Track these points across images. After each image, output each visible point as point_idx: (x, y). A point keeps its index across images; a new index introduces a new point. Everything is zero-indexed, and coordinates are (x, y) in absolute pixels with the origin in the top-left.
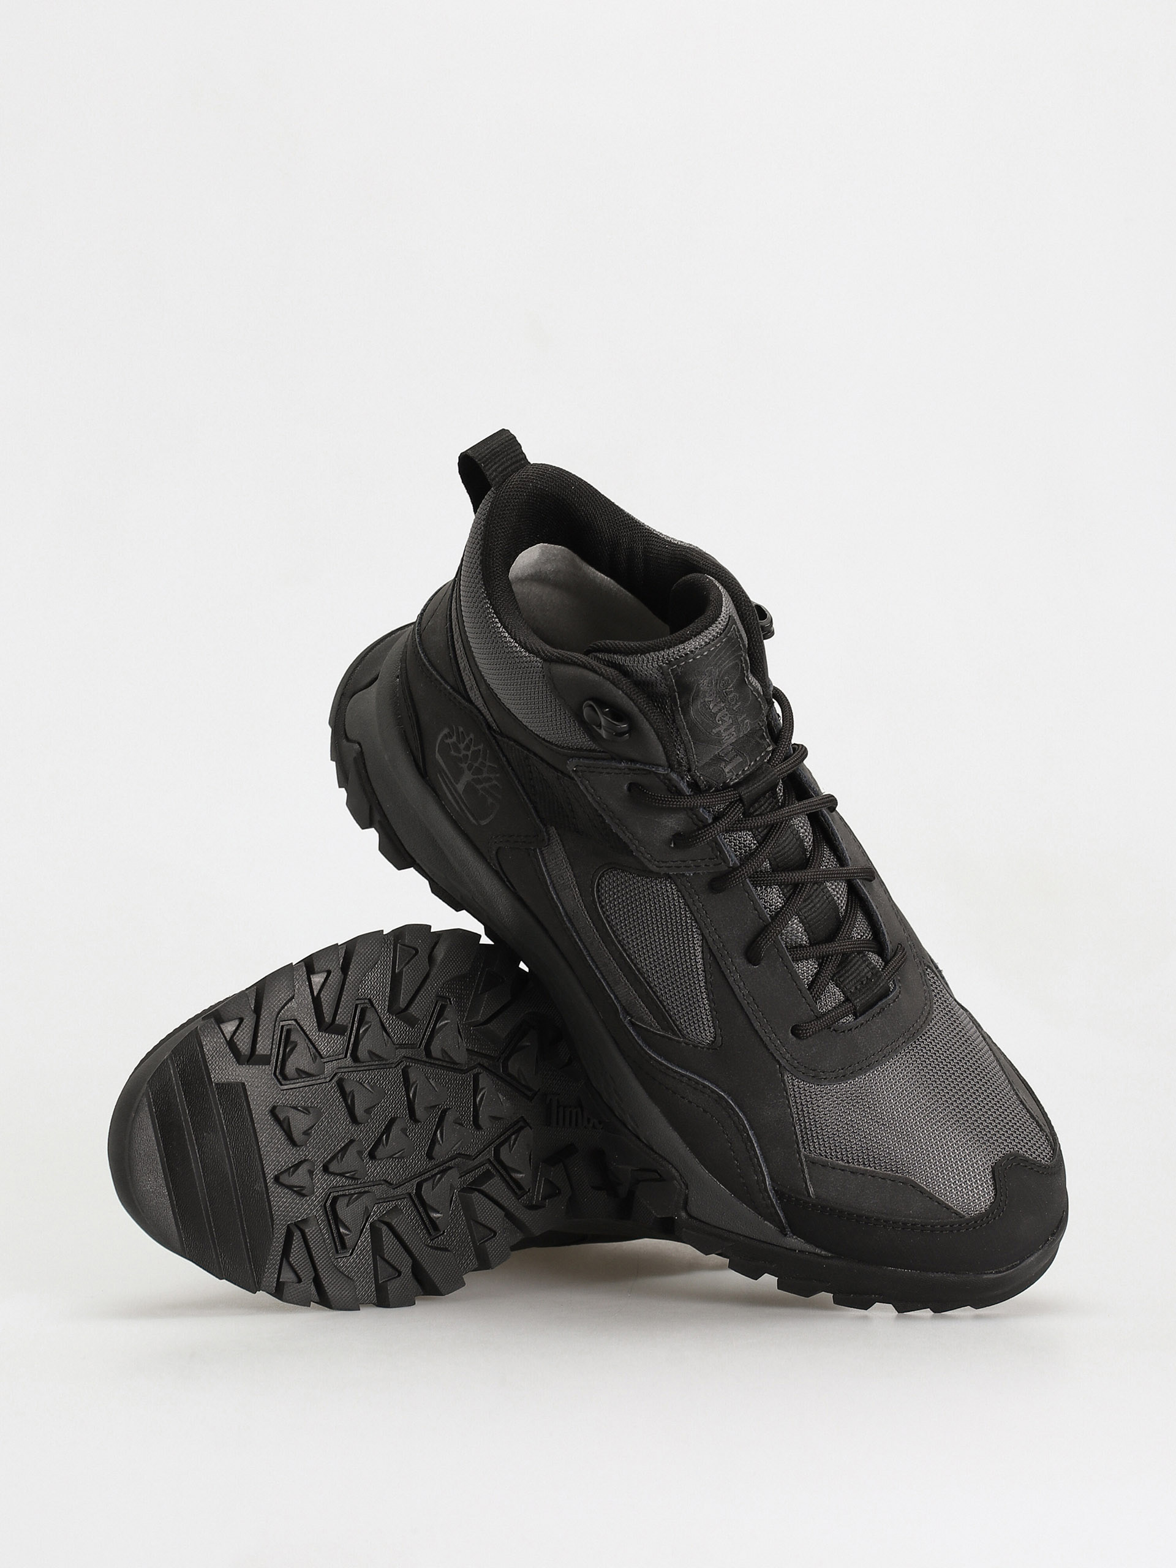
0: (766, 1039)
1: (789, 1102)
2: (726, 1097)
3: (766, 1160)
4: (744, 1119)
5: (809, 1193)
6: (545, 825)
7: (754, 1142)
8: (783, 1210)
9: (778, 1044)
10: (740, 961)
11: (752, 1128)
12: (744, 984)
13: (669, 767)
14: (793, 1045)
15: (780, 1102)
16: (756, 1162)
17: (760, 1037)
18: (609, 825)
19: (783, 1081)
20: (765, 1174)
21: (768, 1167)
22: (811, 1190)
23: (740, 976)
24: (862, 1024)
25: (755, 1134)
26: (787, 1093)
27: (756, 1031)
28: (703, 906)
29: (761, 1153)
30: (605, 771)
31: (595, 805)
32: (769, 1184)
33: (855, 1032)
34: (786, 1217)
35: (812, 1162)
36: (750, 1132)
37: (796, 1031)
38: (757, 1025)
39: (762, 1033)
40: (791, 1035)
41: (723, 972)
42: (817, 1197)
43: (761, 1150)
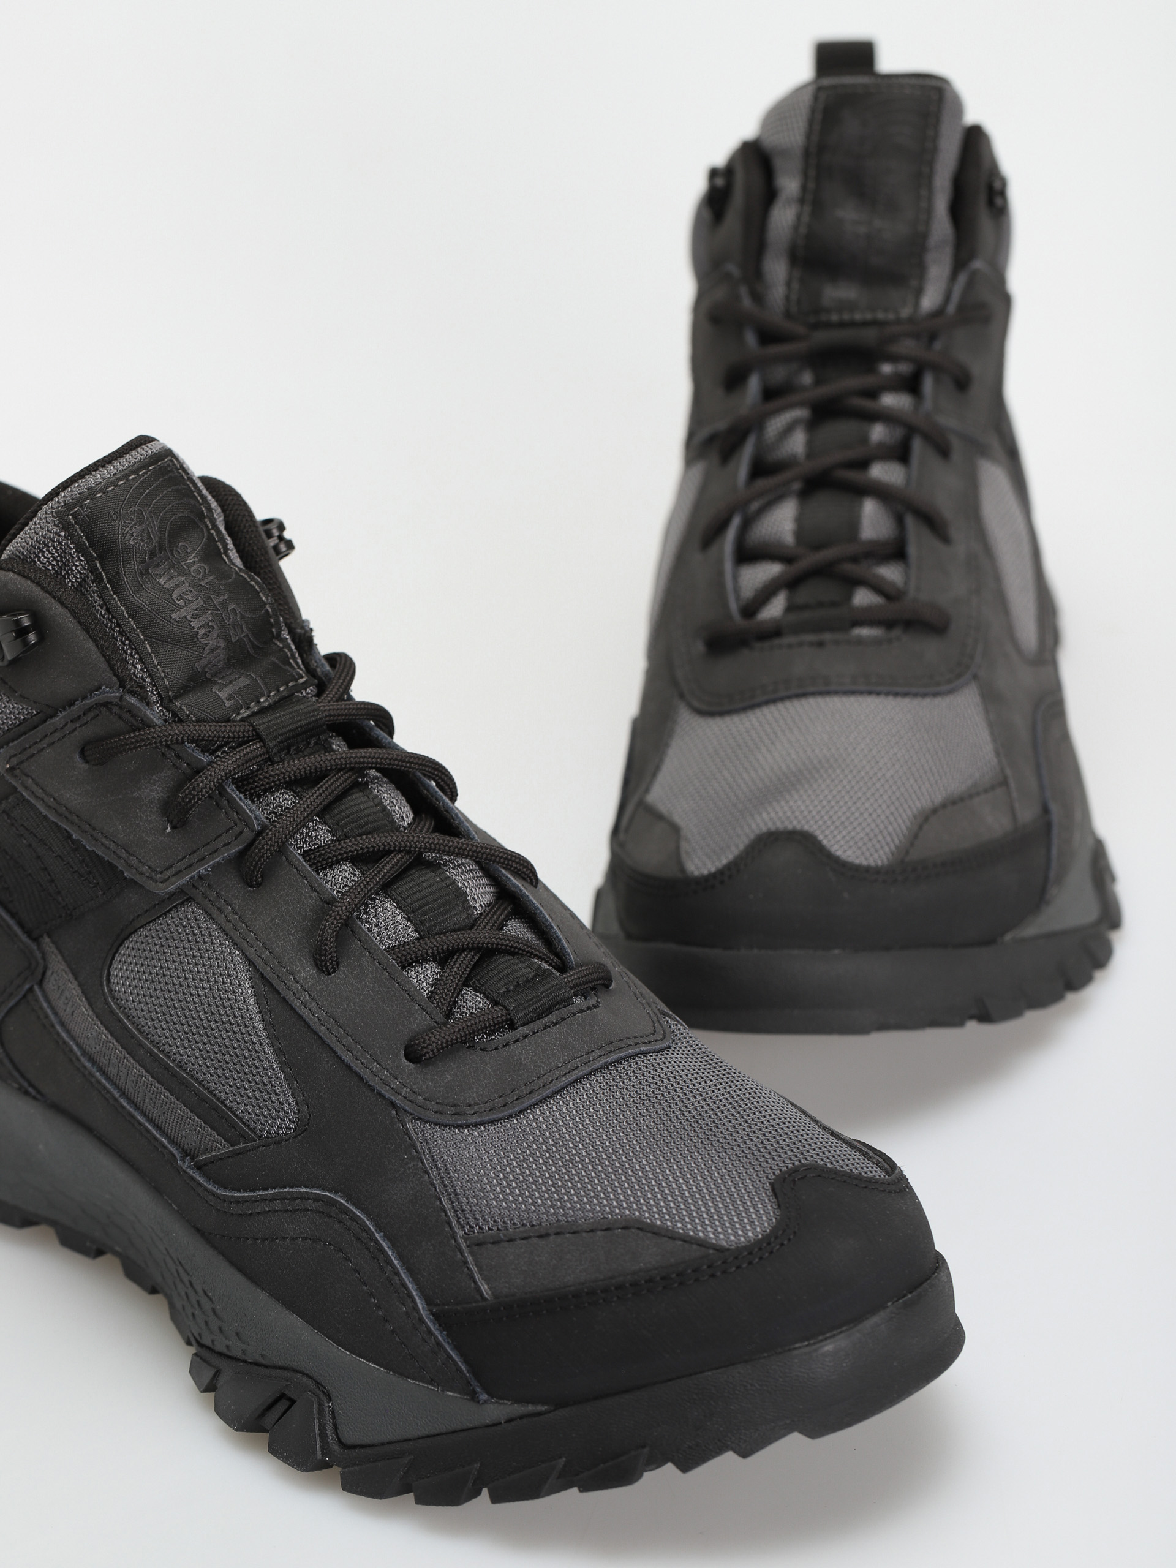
0: (366, 1074)
1: (423, 1163)
2: (332, 1196)
3: (410, 1271)
4: (365, 1219)
5: (482, 1295)
6: (36, 940)
7: (386, 1248)
8: (457, 1348)
9: (386, 1076)
10: (307, 972)
11: (379, 1228)
12: (318, 1004)
13: (120, 686)
14: (411, 1074)
15: (409, 1168)
16: (398, 1282)
17: (356, 1073)
18: (78, 840)
19: (407, 1132)
20: (415, 1294)
21: (416, 1281)
22: (484, 1288)
23: (309, 995)
24: (526, 1036)
25: (386, 1237)
26: (417, 1152)
27: (349, 1067)
28: (240, 918)
29: (401, 1263)
30: (44, 744)
31: (52, 817)
32: (423, 1308)
33: (513, 1047)
34: (466, 1362)
35: (477, 1245)
36: (377, 1235)
37: (413, 1055)
38: (347, 1057)
39: (356, 1066)
40: (405, 1061)
41: (284, 999)
42: (496, 1297)
43: (400, 1257)
